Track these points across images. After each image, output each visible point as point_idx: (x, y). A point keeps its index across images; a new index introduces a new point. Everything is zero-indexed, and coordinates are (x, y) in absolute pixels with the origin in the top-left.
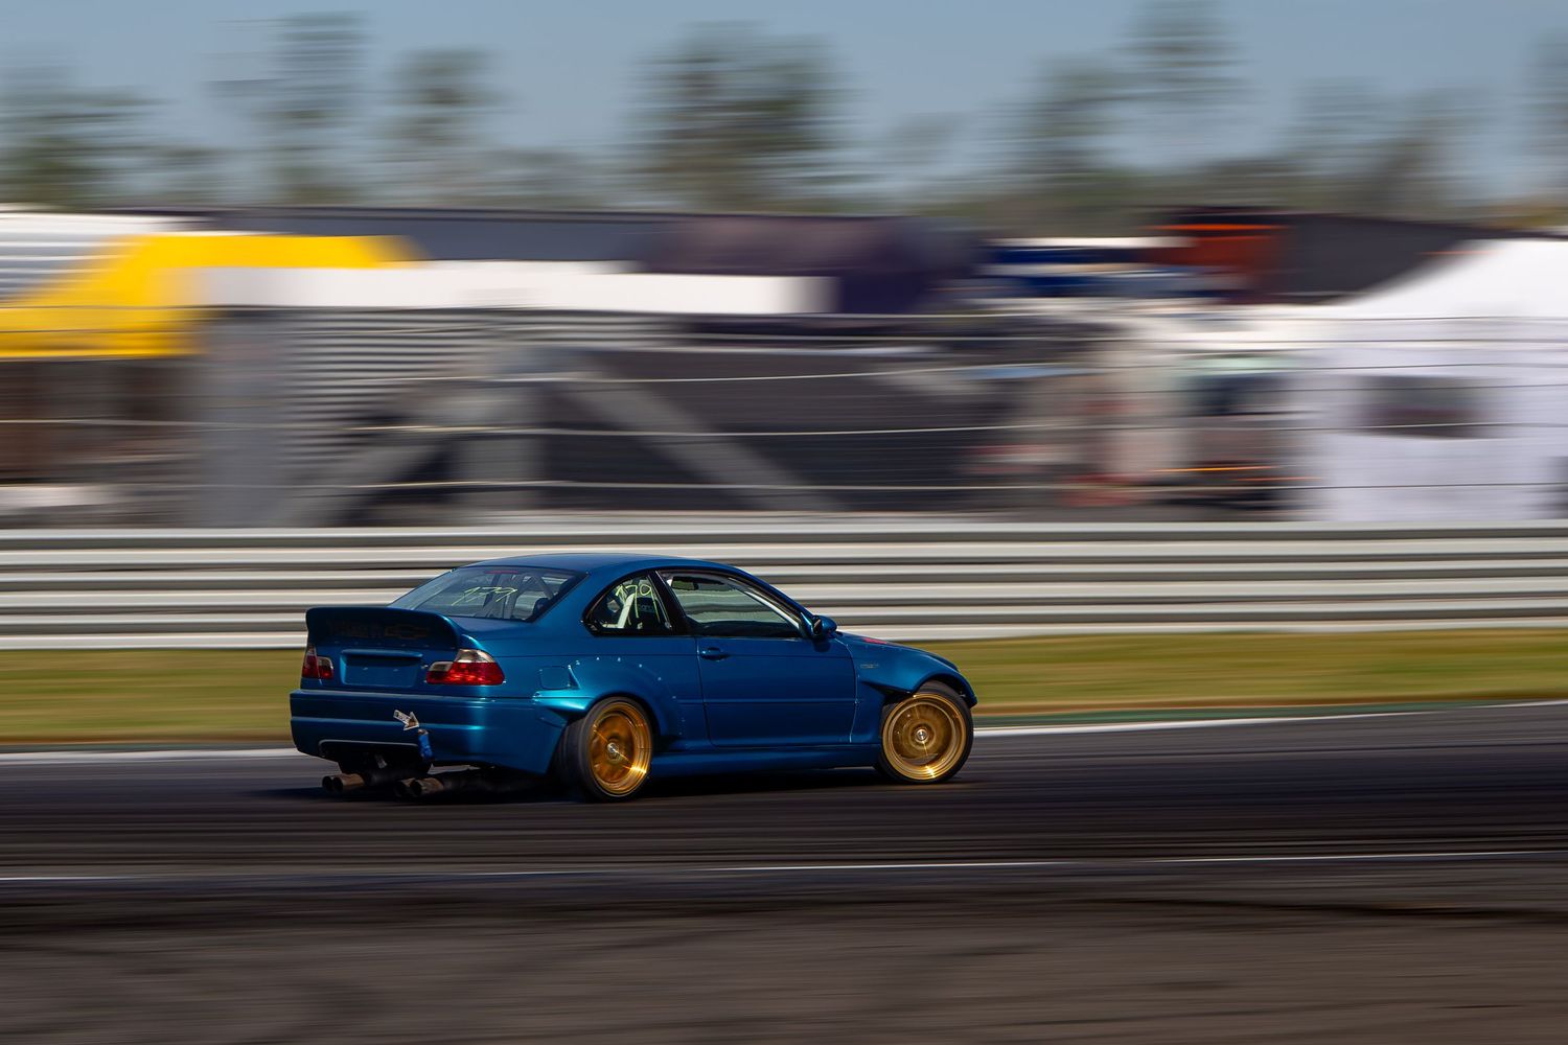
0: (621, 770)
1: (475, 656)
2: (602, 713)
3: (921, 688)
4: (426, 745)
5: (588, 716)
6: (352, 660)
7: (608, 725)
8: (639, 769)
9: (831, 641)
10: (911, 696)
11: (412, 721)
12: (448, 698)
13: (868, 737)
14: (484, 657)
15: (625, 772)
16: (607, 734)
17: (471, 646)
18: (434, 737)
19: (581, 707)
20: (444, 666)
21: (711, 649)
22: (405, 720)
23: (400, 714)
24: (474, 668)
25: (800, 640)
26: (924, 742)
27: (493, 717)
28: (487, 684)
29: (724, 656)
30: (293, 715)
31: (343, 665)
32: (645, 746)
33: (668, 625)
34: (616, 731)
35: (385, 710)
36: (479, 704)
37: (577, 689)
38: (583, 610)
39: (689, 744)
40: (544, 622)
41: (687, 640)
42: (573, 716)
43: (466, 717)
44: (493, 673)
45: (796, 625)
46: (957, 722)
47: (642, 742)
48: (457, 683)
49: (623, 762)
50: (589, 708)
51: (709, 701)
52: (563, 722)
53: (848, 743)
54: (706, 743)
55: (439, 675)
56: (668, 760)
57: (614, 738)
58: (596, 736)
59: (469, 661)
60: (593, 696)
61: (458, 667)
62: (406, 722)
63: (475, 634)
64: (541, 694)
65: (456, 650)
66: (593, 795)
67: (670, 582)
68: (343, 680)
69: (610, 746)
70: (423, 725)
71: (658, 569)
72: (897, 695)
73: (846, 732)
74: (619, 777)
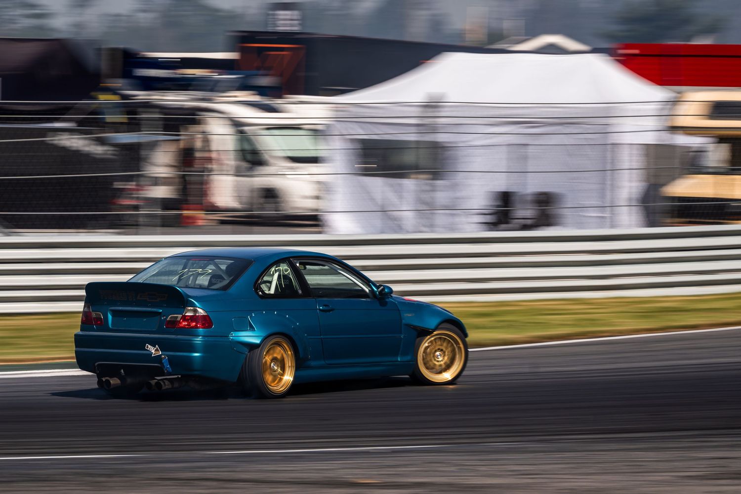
0: (278, 378)
1: (195, 311)
2: (269, 345)
3: (440, 327)
4: (167, 366)
5: (261, 346)
6: (115, 314)
7: (271, 352)
8: (288, 378)
9: (387, 300)
10: (432, 332)
11: (157, 350)
12: (179, 337)
13: (408, 358)
14: (201, 312)
15: (281, 379)
16: (271, 357)
17: (193, 305)
18: (171, 360)
19: (257, 341)
20: (177, 317)
21: (325, 306)
22: (152, 350)
23: (149, 346)
24: (193, 318)
25: (368, 300)
26: (441, 359)
27: (207, 348)
28: (202, 328)
29: (332, 310)
30: (76, 347)
31: (110, 317)
32: (291, 364)
33: (300, 292)
34: (275, 355)
35: (140, 344)
36: (199, 340)
37: (255, 330)
38: (253, 283)
39: (313, 363)
40: (233, 290)
41: (311, 301)
42: (252, 347)
43: (192, 348)
44: (206, 321)
45: (367, 290)
46: (459, 348)
47: (289, 363)
48: (184, 327)
49: (279, 374)
50: (262, 342)
51: (324, 337)
52: (246, 350)
53: (398, 361)
54: (322, 362)
55: (174, 323)
56: (305, 373)
57: (274, 360)
58: (265, 358)
59: (192, 314)
60: (264, 334)
61: (184, 318)
62: (153, 351)
63: (197, 298)
64: (234, 334)
65: (184, 308)
66: (262, 393)
67: (298, 265)
68: (110, 326)
69: (272, 365)
70: (164, 353)
71: (292, 257)
72: (424, 333)
73: (396, 355)
74: (278, 383)
